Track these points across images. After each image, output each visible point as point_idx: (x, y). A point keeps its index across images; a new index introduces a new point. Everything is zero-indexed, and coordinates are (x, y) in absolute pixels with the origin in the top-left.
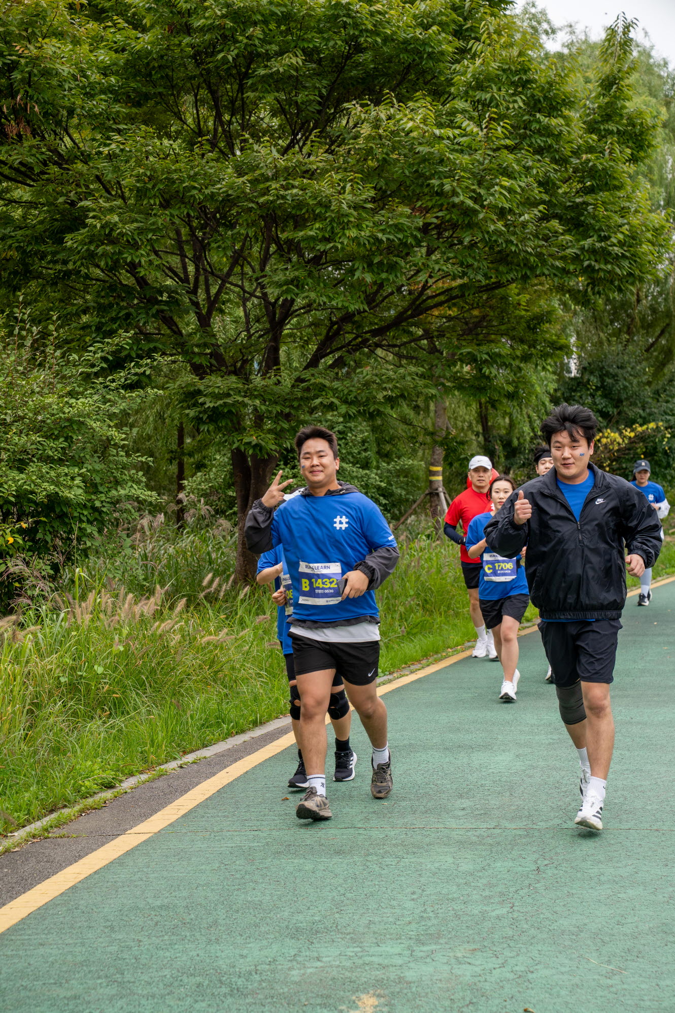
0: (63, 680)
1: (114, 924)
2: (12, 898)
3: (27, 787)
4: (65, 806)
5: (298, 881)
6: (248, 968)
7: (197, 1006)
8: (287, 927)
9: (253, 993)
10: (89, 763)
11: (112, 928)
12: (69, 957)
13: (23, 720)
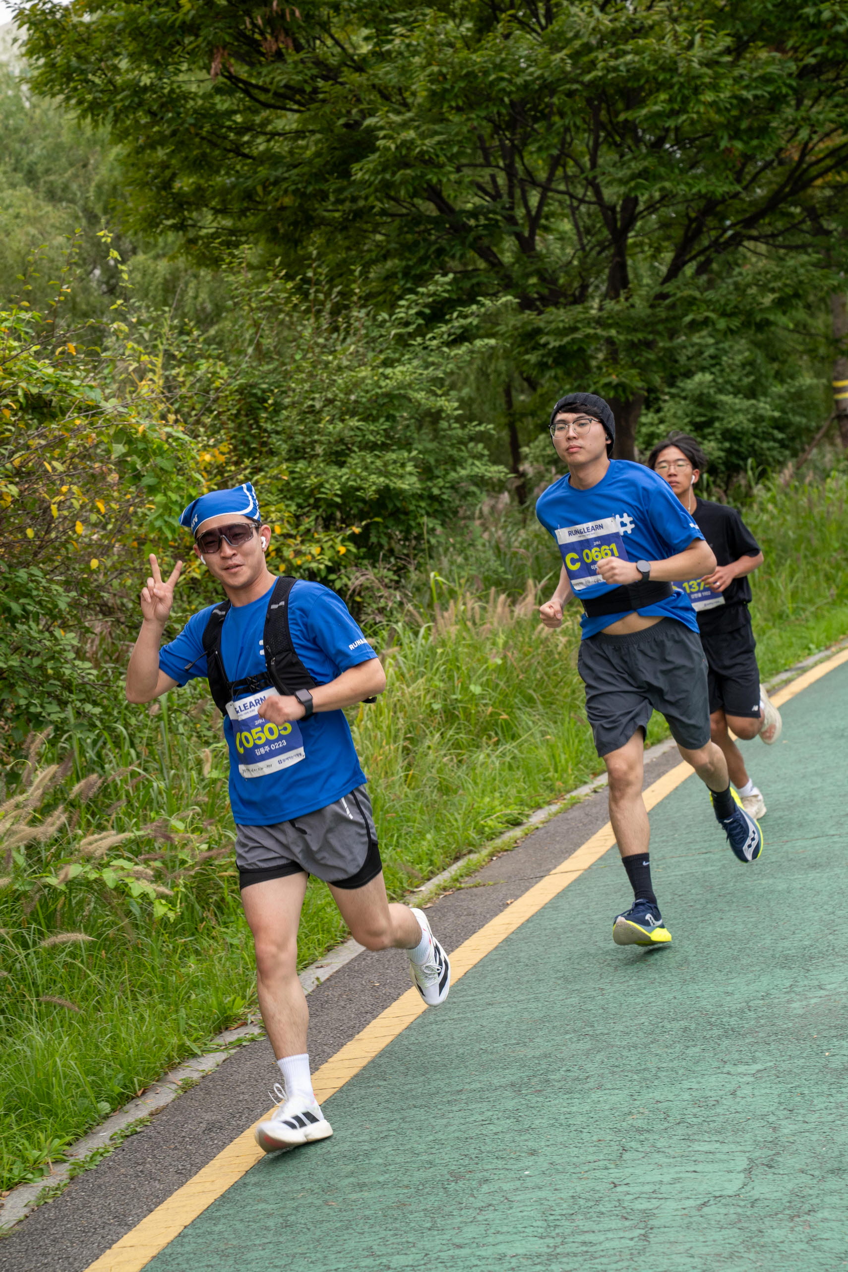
0: (436, 707)
1: (567, 974)
3: (422, 834)
4: (470, 852)
5: (772, 904)
6: (738, 1006)
7: (690, 1052)
8: (773, 956)
9: (751, 1032)
10: (487, 799)
11: (566, 980)
12: (526, 1015)
13: (400, 760)
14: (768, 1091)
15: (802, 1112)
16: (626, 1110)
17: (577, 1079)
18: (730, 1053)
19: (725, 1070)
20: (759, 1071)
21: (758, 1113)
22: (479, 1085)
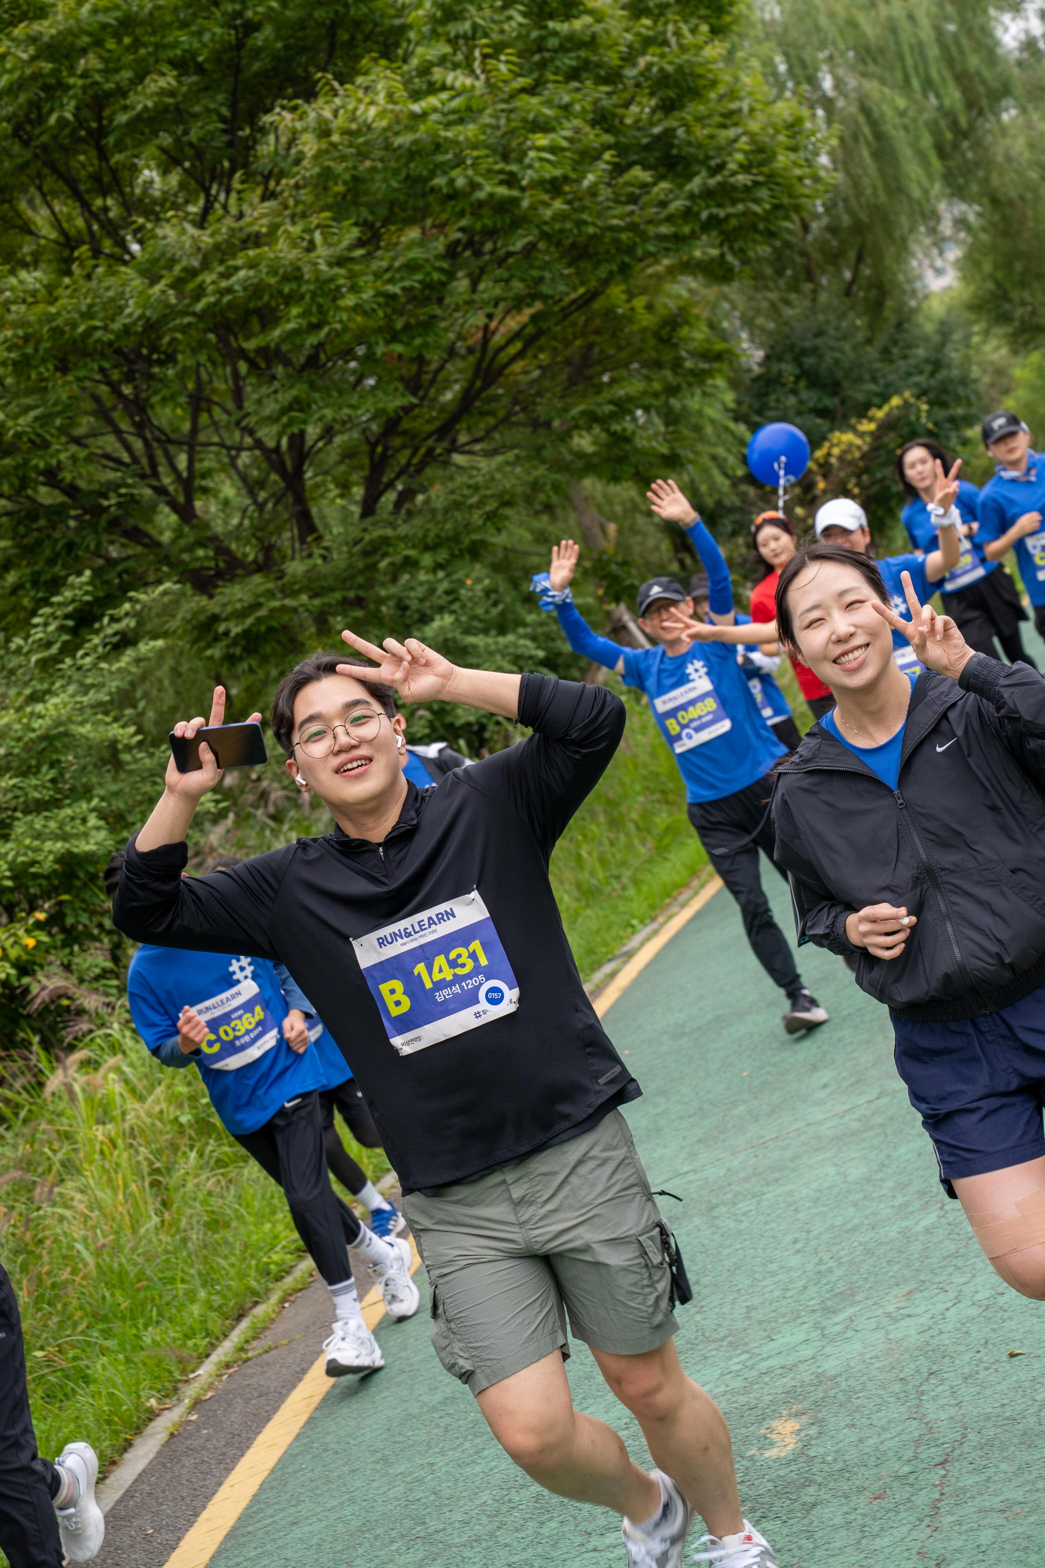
1: (387, 1452)
2: (229, 1470)
3: (191, 1296)
4: (256, 1303)
7: (545, 1530)
10: (267, 1226)
11: (385, 1461)
12: (340, 1528)
13: (150, 1199)
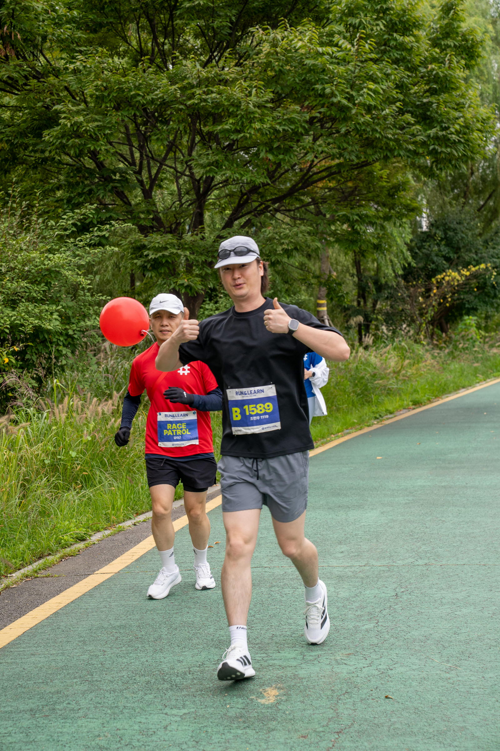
0: (47, 462)
1: (86, 639)
2: (11, 621)
3: (21, 541)
4: (50, 554)
6: (184, 670)
7: (146, 698)
9: (187, 687)
10: (67, 523)
11: (84, 642)
12: (53, 664)
13: (18, 491)
14: (187, 728)
15: (204, 743)
16: (97, 733)
17: (73, 710)
18: (170, 700)
19: (165, 712)
20: (185, 714)
21: (177, 742)
22: (10, 709)
